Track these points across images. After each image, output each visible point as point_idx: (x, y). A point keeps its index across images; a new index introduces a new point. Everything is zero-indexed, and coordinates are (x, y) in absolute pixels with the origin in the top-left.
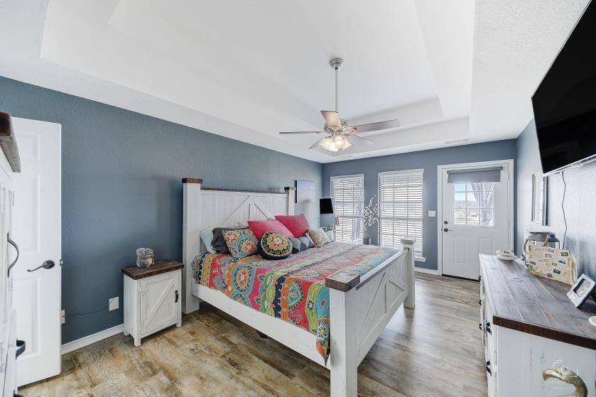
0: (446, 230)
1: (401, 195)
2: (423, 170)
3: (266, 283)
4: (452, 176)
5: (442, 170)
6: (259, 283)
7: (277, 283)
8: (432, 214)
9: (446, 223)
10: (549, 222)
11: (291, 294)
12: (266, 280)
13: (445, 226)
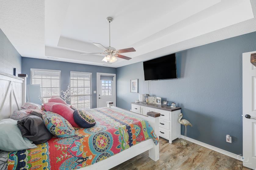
0: (100, 98)
1: (81, 84)
2: (91, 73)
3: (121, 134)
4: (102, 77)
5: (99, 75)
6: (117, 137)
7: (127, 130)
8: (95, 92)
9: (99, 95)
10: (139, 92)
11: (136, 131)
12: (120, 132)
13: (99, 97)
